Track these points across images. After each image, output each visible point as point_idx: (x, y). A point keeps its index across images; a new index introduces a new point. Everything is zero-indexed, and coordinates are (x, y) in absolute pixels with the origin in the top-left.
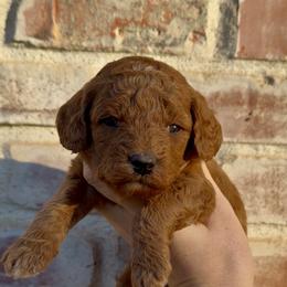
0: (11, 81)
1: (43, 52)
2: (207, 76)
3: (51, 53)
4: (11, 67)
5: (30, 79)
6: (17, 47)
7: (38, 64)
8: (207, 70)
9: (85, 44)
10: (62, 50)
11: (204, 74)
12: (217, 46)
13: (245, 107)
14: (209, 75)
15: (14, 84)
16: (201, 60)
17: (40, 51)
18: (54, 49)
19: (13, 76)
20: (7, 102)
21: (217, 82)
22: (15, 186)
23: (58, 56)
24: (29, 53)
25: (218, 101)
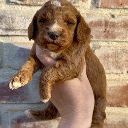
0: (9, 18)
1: (22, 6)
2: (88, 15)
4: (9, 12)
5: (17, 17)
6: (11, 5)
7: (20, 11)
8: (88, 12)
9: (39, 3)
10: (30, 5)
11: (87, 14)
12: (92, 3)
13: (104, 27)
14: (89, 15)
15: (10, 19)
16: (85, 9)
18: (26, 5)
21: (92, 17)
23: (28, 8)
24: (16, 7)
25: (93, 25)
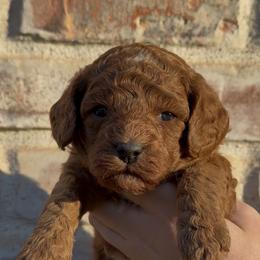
3: (62, 47)
17: (49, 45)
19: (21, 74)
20: (14, 103)
22: (23, 199)
